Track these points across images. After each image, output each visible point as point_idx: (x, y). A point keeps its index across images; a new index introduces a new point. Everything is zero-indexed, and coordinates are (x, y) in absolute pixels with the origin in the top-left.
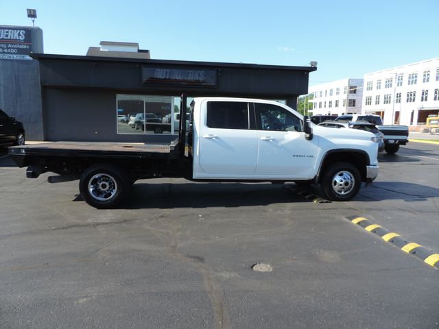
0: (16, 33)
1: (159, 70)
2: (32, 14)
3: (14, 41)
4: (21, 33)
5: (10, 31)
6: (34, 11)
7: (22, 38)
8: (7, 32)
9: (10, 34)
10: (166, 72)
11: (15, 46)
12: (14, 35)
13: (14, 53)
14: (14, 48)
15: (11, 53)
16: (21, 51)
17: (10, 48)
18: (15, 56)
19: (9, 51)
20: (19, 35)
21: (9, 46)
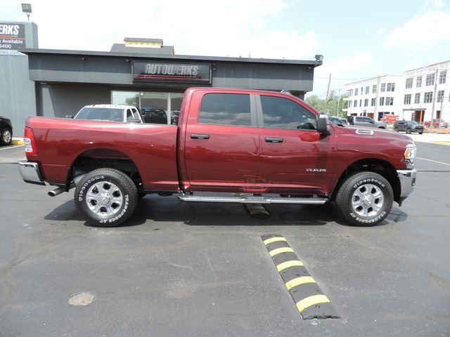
0: (10, 28)
1: (149, 65)
2: (27, 9)
3: (8, 37)
4: (15, 28)
5: (4, 26)
6: (29, 5)
7: (16, 33)
8: (2, 27)
9: (4, 29)
10: (158, 67)
11: (9, 42)
12: (8, 30)
13: (8, 49)
14: (8, 44)
15: (5, 49)
16: (14, 47)
17: (5, 44)
18: (9, 51)
19: (3, 46)
20: (13, 30)
21: (4, 41)
